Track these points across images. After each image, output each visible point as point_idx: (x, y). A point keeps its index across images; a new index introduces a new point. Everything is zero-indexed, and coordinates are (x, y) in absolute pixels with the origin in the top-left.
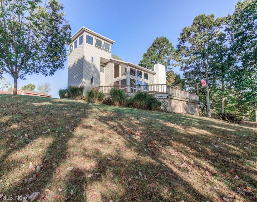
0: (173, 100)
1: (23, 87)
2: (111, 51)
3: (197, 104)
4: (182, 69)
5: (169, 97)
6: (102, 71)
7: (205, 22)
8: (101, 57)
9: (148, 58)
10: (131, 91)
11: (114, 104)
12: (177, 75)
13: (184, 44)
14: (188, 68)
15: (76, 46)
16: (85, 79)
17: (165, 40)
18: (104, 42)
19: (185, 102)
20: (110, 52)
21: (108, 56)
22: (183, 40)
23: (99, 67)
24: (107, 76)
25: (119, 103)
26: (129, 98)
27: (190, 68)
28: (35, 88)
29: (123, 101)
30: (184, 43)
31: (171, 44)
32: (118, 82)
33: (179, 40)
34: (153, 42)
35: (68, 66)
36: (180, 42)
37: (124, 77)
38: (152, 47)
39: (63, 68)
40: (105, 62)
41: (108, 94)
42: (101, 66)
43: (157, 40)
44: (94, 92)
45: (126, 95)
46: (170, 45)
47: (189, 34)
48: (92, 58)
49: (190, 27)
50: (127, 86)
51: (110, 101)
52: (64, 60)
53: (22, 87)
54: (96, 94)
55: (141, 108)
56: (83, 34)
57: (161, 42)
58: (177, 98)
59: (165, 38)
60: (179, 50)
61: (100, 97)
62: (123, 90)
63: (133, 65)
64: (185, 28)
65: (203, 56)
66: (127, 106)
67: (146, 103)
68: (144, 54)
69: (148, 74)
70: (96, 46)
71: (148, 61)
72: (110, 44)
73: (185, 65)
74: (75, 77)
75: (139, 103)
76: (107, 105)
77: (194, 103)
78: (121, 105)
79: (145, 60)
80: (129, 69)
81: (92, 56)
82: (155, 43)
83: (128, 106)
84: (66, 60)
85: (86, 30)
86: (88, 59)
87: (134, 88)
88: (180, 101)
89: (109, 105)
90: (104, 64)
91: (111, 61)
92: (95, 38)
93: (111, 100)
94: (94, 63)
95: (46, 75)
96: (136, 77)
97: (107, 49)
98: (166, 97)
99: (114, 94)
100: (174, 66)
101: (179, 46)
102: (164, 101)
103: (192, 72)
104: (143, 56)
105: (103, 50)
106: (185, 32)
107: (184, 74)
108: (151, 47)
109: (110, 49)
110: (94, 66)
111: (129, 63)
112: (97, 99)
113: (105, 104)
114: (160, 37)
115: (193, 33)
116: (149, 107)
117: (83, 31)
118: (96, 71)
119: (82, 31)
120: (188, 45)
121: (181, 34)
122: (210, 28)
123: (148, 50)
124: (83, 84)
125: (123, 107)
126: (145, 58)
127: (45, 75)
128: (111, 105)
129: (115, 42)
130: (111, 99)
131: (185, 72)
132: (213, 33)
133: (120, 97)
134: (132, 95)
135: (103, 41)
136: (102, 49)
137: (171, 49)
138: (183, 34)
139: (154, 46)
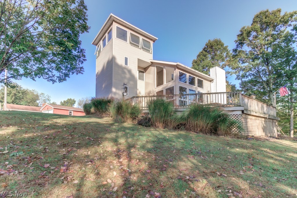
0: (250, 117)
1: (63, 102)
2: (152, 50)
3: (275, 121)
4: (238, 78)
5: (245, 112)
6: (141, 78)
7: (269, 19)
8: (138, 59)
9: (198, 65)
10: (180, 104)
11: (155, 125)
12: (232, 85)
13: (241, 48)
14: (247, 77)
15: (104, 45)
16: (117, 88)
17: (219, 43)
18: (143, 39)
19: (263, 119)
20: (151, 52)
21: (148, 57)
22: (241, 43)
23: (136, 73)
24: (147, 84)
25: (163, 123)
26: (179, 115)
27: (249, 77)
28: (75, 103)
29: (169, 120)
30: (242, 46)
31: (227, 47)
32: (162, 91)
33: (236, 43)
34: (204, 46)
35: (96, 73)
36: (237, 46)
37: (170, 85)
38: (204, 52)
39: (82, 72)
40: (145, 66)
41: (146, 108)
42: (140, 72)
43: (209, 43)
44: (124, 106)
45: (174, 110)
46: (225, 49)
47: (249, 34)
48: (126, 59)
49: (250, 26)
50: (176, 95)
51: (149, 120)
52: (82, 60)
53: (61, 102)
54: (127, 109)
55: (201, 131)
56: (112, 26)
57: (215, 45)
58: (255, 114)
59: (219, 40)
60: (236, 55)
61: (134, 113)
62: (169, 103)
63: (182, 67)
64: (243, 28)
65: (267, 61)
66: (175, 128)
67: (208, 123)
68: (194, 60)
69: (203, 81)
70: (131, 43)
71: (199, 68)
72: (152, 42)
73: (241, 73)
74: (103, 86)
75: (196, 123)
76: (143, 126)
77: (273, 119)
78: (166, 125)
79: (195, 67)
80: (177, 72)
81: (125, 56)
82: (206, 47)
83: (178, 127)
84: (85, 60)
85: (116, 20)
86: (120, 61)
87: (185, 100)
88: (258, 118)
89: (147, 127)
90: (143, 70)
91: (152, 64)
92: (129, 32)
93: (150, 118)
94: (128, 66)
95: (54, 81)
96: (187, 84)
97: (146, 48)
98: (240, 113)
99: (154, 109)
100: (230, 74)
101: (235, 50)
102: (237, 118)
103: (251, 82)
104: (192, 63)
105: (142, 49)
106: (245, 33)
107: (240, 84)
108: (202, 52)
109: (151, 48)
110: (130, 71)
111: (177, 63)
112: (128, 116)
113: (140, 124)
114: (213, 40)
115: (254, 33)
116: (214, 131)
117: (112, 21)
118: (133, 77)
119: (110, 22)
120: (246, 48)
121: (238, 36)
122: (275, 27)
123: (199, 56)
124: (113, 96)
125: (170, 130)
126: (196, 65)
127: (51, 82)
128: (149, 126)
129: (157, 39)
130: (150, 116)
131: (242, 81)
132: (279, 32)
133: (165, 113)
134: (185, 109)
135: (141, 38)
136: (140, 48)
137: (227, 54)
138: (241, 35)
139: (206, 51)
